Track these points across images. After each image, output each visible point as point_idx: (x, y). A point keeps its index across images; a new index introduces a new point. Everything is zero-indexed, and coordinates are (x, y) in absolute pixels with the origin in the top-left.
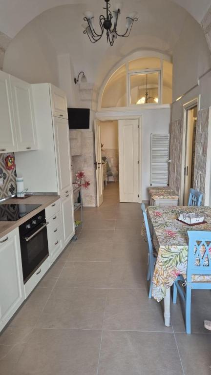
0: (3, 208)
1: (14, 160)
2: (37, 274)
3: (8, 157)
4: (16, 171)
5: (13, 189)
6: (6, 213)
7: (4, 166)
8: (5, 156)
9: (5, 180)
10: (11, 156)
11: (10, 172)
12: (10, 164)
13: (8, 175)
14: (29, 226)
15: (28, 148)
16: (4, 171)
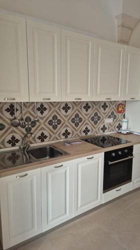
0: (110, 138)
1: (125, 106)
2: (117, 191)
3: (120, 104)
4: (125, 115)
5: (120, 127)
6: (111, 142)
7: (116, 109)
8: (118, 103)
9: (115, 120)
10: (123, 103)
11: (120, 115)
12: (120, 109)
13: (117, 116)
14: (114, 154)
15: (133, 99)
16: (115, 114)
